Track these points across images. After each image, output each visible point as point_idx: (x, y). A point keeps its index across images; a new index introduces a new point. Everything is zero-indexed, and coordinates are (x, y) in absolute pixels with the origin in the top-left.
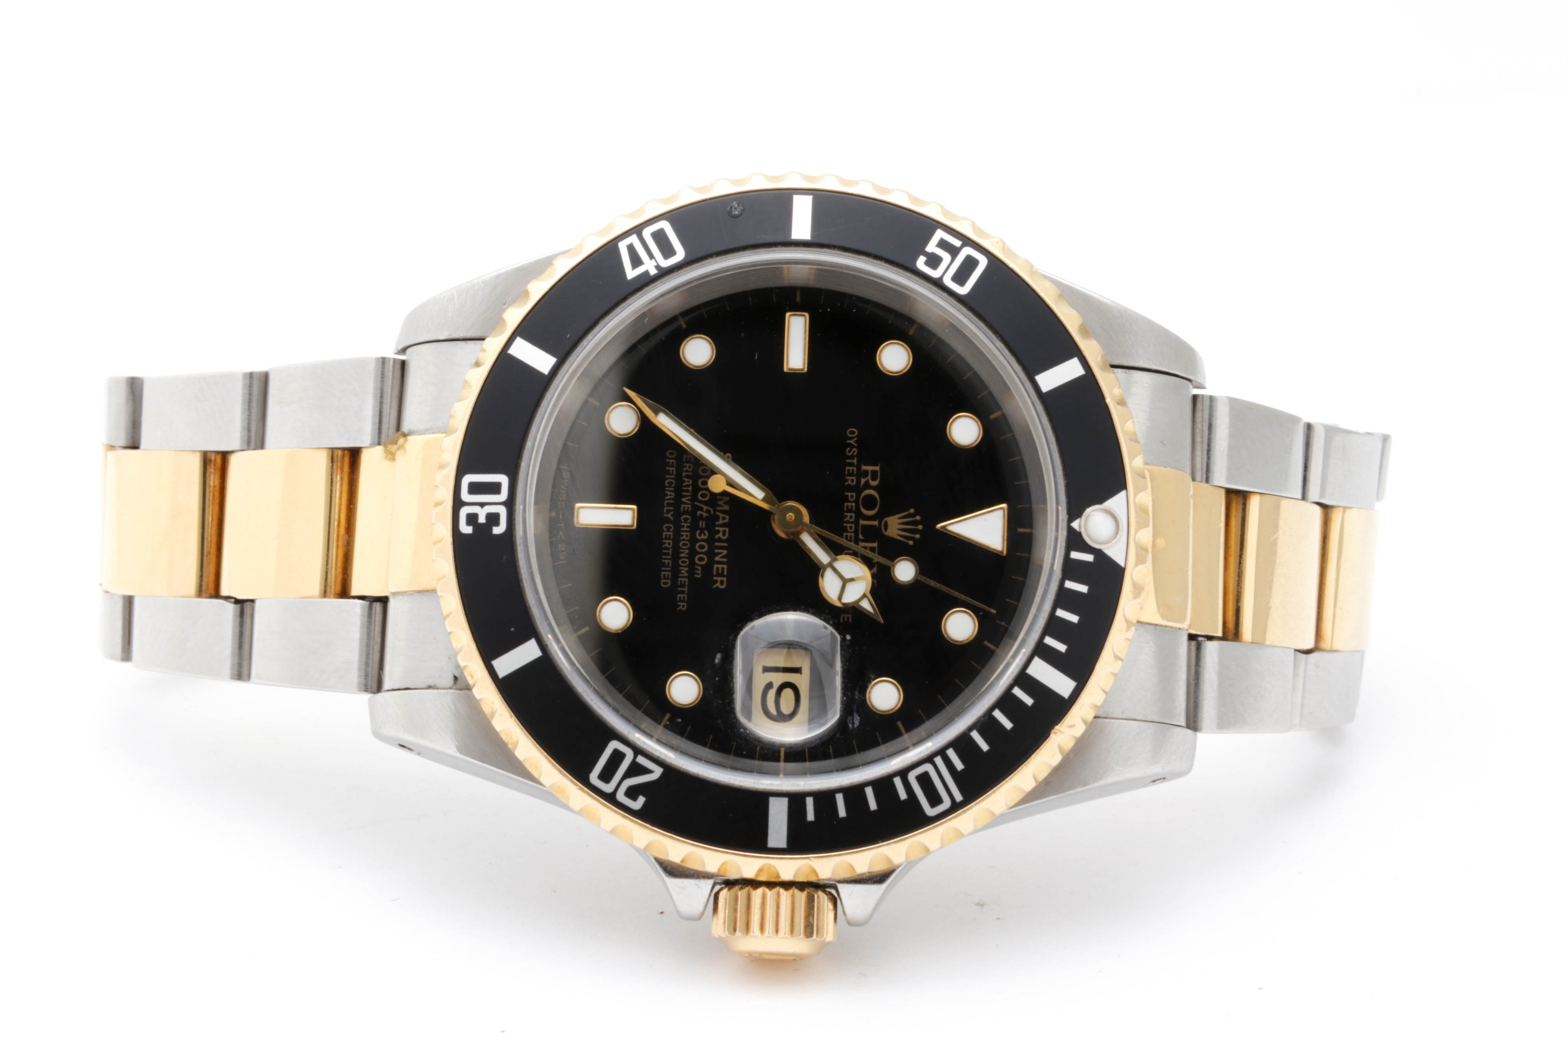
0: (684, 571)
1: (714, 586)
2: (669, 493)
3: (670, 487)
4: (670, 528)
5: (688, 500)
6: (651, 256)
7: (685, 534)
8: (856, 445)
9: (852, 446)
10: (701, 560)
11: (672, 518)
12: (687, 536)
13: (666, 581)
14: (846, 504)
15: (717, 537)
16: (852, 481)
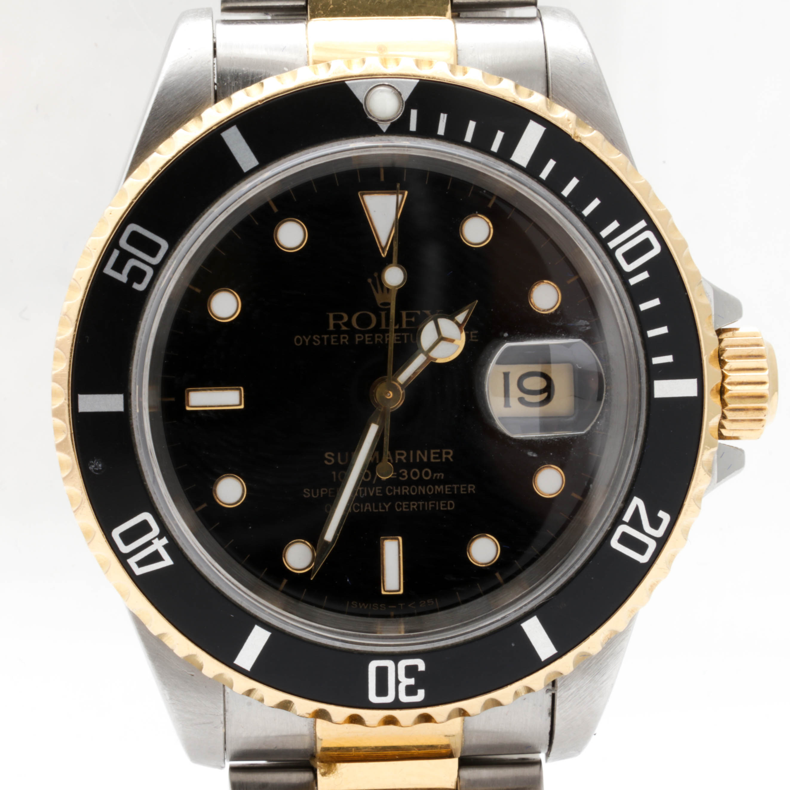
0: (439, 489)
1: (451, 460)
2: (366, 508)
3: (360, 508)
4: (398, 505)
5: (371, 490)
6: (149, 543)
7: (403, 491)
8: (310, 337)
9: (311, 340)
10: (428, 474)
11: (390, 504)
12: (405, 489)
13: (449, 505)
14: (367, 343)
15: (404, 461)
16: (344, 338)
